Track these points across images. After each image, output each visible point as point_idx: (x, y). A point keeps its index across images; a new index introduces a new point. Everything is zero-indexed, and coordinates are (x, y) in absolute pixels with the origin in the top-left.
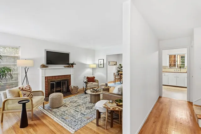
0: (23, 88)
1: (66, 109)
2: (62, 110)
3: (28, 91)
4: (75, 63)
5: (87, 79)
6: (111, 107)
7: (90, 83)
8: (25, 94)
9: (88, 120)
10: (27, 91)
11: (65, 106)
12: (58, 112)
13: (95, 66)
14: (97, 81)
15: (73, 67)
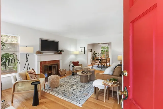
0: (30, 72)
1: (64, 88)
2: (62, 89)
4: (63, 50)
5: (73, 64)
6: (110, 85)
7: (76, 66)
8: (32, 77)
9: (88, 96)
10: (33, 74)
11: (62, 86)
12: (59, 91)
13: (78, 53)
14: (81, 65)
15: (61, 53)
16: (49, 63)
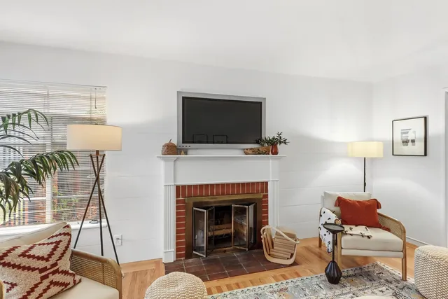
3: (29, 269)
4: (283, 137)
5: (337, 209)
7: (356, 231)
10: (24, 268)
13: (374, 150)
14: (397, 228)
15: (276, 153)
16: (218, 194)
